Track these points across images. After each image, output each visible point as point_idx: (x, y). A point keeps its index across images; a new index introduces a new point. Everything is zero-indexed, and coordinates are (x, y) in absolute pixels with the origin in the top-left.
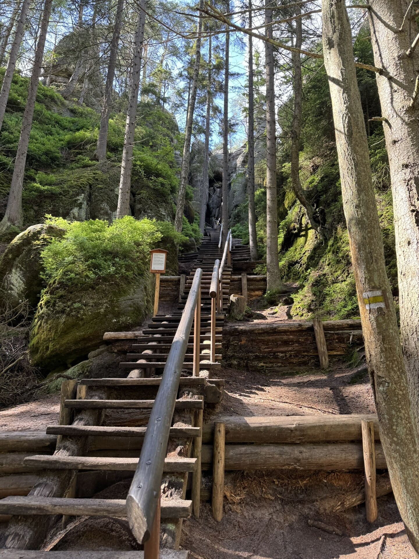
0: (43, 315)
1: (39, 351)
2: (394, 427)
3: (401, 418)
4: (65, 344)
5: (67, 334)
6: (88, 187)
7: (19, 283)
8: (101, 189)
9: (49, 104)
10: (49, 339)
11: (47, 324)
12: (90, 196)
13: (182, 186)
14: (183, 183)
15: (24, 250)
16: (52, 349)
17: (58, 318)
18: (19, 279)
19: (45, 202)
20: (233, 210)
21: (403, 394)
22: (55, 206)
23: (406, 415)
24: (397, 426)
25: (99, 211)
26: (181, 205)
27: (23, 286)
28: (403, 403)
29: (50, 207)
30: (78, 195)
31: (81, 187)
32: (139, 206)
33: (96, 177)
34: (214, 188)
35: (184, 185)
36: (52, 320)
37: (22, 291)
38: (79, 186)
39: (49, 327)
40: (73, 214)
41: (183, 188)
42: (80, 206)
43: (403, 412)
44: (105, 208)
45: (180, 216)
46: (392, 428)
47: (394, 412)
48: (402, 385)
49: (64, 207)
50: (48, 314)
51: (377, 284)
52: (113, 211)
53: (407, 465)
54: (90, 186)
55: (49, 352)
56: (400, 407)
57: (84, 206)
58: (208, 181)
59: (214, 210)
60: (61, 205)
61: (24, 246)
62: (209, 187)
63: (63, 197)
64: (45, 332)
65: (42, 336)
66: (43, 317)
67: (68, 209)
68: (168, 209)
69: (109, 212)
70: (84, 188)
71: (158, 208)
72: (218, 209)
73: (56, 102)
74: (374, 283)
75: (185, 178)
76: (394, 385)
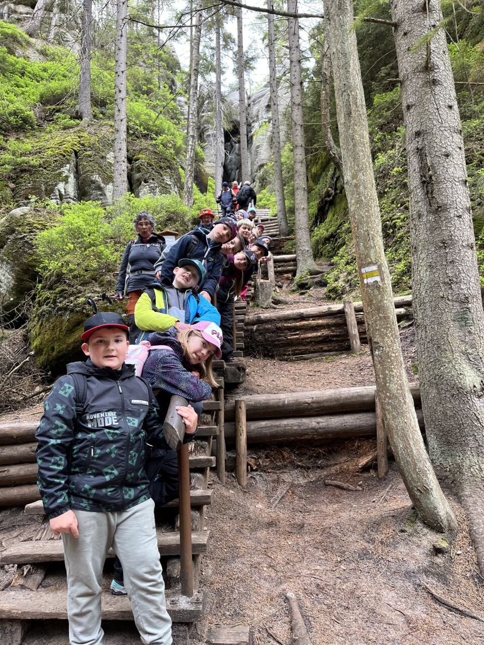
0: (44, 313)
1: (44, 352)
2: (387, 385)
3: (393, 376)
4: (72, 343)
5: (73, 332)
6: (73, 155)
7: (8, 278)
8: (90, 156)
9: (11, 45)
10: (53, 338)
11: (49, 322)
12: (77, 166)
13: (190, 147)
14: (191, 143)
15: (8, 239)
16: (58, 350)
17: (61, 315)
18: (7, 274)
19: (22, 178)
20: (257, 171)
21: (396, 356)
22: (35, 182)
23: (398, 374)
24: (390, 383)
25: (90, 185)
26: (190, 171)
27: (13, 282)
28: (395, 364)
29: (30, 183)
30: (62, 166)
31: (64, 156)
32: (137, 176)
33: (82, 142)
34: (231, 144)
35: (192, 146)
36: (54, 318)
37: (12, 288)
38: (61, 154)
39: (52, 325)
40: (59, 191)
41: (191, 149)
42: (66, 180)
43: (395, 371)
44: (97, 181)
45: (190, 186)
46: (385, 385)
47: (387, 372)
48: (395, 348)
49: (47, 183)
50: (50, 311)
51: (373, 259)
52: (106, 184)
53: (398, 414)
54: (76, 153)
55: (55, 353)
56: (393, 367)
57: (72, 179)
58: (223, 135)
59: (233, 173)
60: (43, 180)
61: (7, 234)
62: (225, 142)
63: (44, 170)
64: (49, 332)
65: (45, 336)
66: (44, 315)
67: (52, 185)
68: (175, 177)
69: (102, 185)
70: (68, 157)
71: (161, 176)
72: (238, 170)
73: (19, 42)
74: (371, 259)
75: (193, 137)
76: (388, 349)
